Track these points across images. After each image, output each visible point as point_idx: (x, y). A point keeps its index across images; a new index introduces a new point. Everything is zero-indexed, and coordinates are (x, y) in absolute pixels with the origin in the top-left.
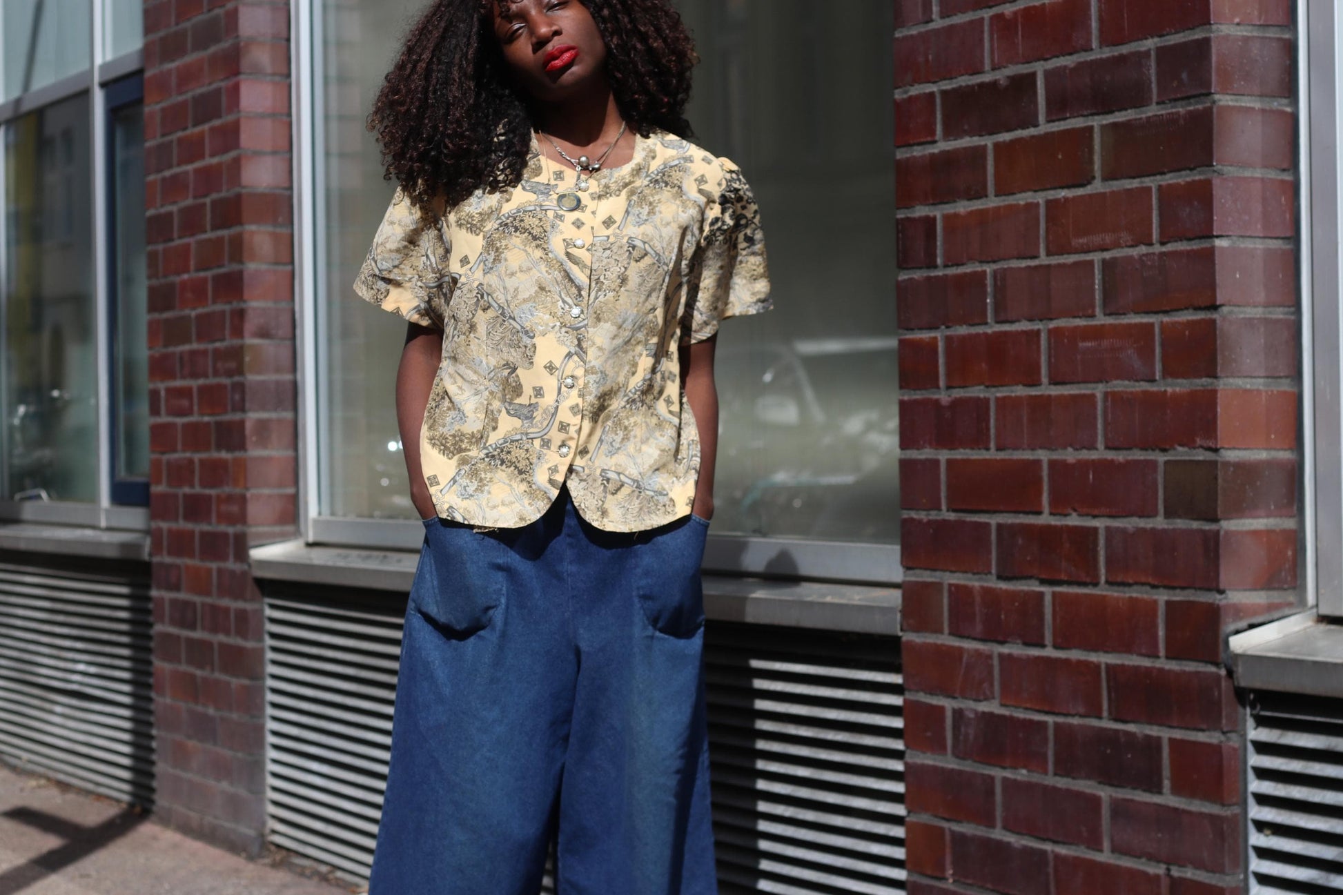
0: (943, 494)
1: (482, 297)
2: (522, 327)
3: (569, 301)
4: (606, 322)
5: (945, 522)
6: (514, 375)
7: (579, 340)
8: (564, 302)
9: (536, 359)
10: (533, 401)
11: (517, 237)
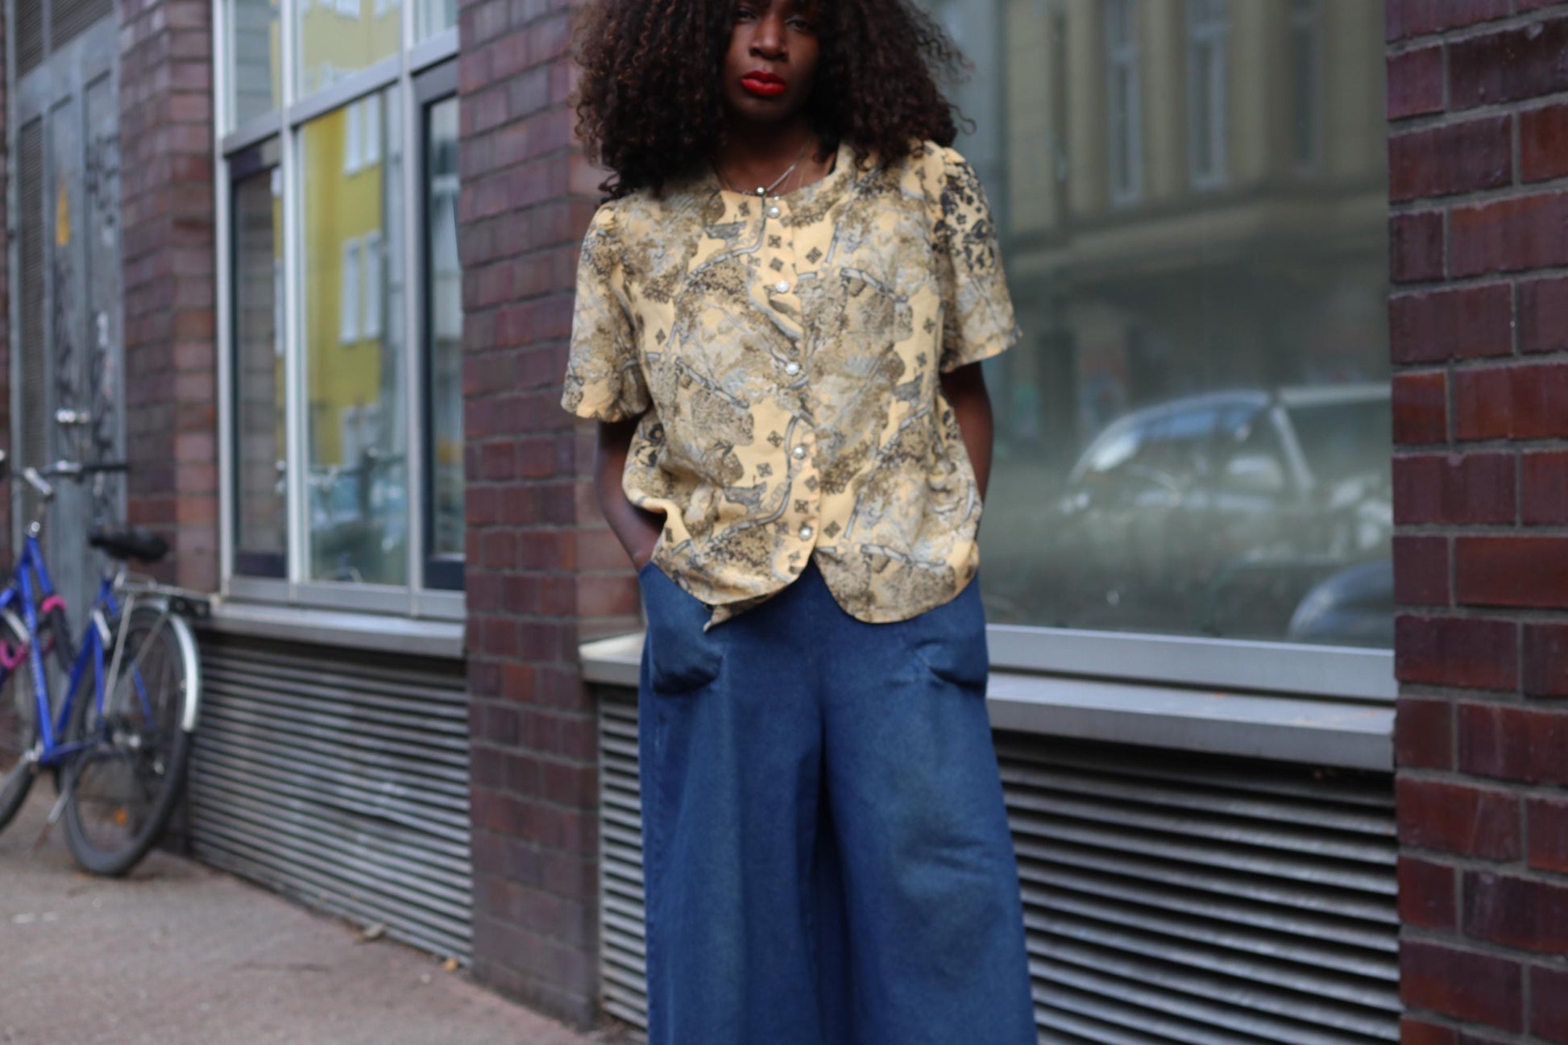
0: (1451, 585)
1: (681, 371)
2: (733, 398)
3: (783, 357)
4: (830, 374)
5: (1455, 622)
6: (730, 455)
7: (803, 401)
8: (777, 359)
9: (756, 432)
10: (759, 481)
11: (711, 295)
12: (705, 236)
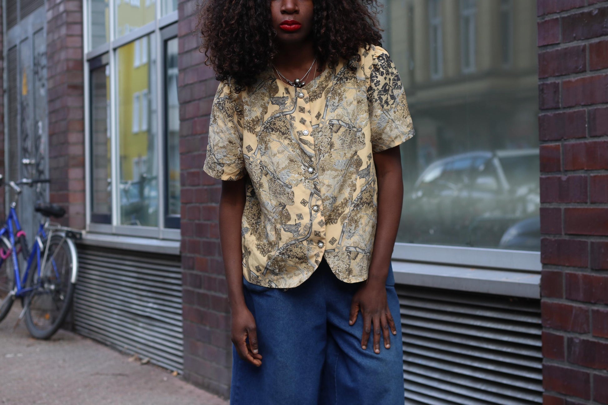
1: (263, 168)
2: (284, 183)
4: (328, 170)
6: (285, 209)
7: (315, 185)
8: (304, 166)
9: (295, 199)
10: (298, 222)
11: (274, 134)
12: (270, 102)
